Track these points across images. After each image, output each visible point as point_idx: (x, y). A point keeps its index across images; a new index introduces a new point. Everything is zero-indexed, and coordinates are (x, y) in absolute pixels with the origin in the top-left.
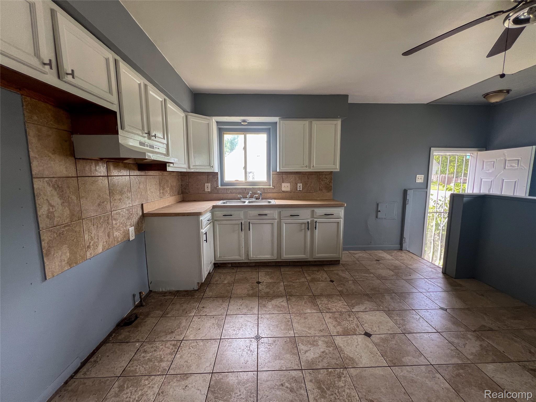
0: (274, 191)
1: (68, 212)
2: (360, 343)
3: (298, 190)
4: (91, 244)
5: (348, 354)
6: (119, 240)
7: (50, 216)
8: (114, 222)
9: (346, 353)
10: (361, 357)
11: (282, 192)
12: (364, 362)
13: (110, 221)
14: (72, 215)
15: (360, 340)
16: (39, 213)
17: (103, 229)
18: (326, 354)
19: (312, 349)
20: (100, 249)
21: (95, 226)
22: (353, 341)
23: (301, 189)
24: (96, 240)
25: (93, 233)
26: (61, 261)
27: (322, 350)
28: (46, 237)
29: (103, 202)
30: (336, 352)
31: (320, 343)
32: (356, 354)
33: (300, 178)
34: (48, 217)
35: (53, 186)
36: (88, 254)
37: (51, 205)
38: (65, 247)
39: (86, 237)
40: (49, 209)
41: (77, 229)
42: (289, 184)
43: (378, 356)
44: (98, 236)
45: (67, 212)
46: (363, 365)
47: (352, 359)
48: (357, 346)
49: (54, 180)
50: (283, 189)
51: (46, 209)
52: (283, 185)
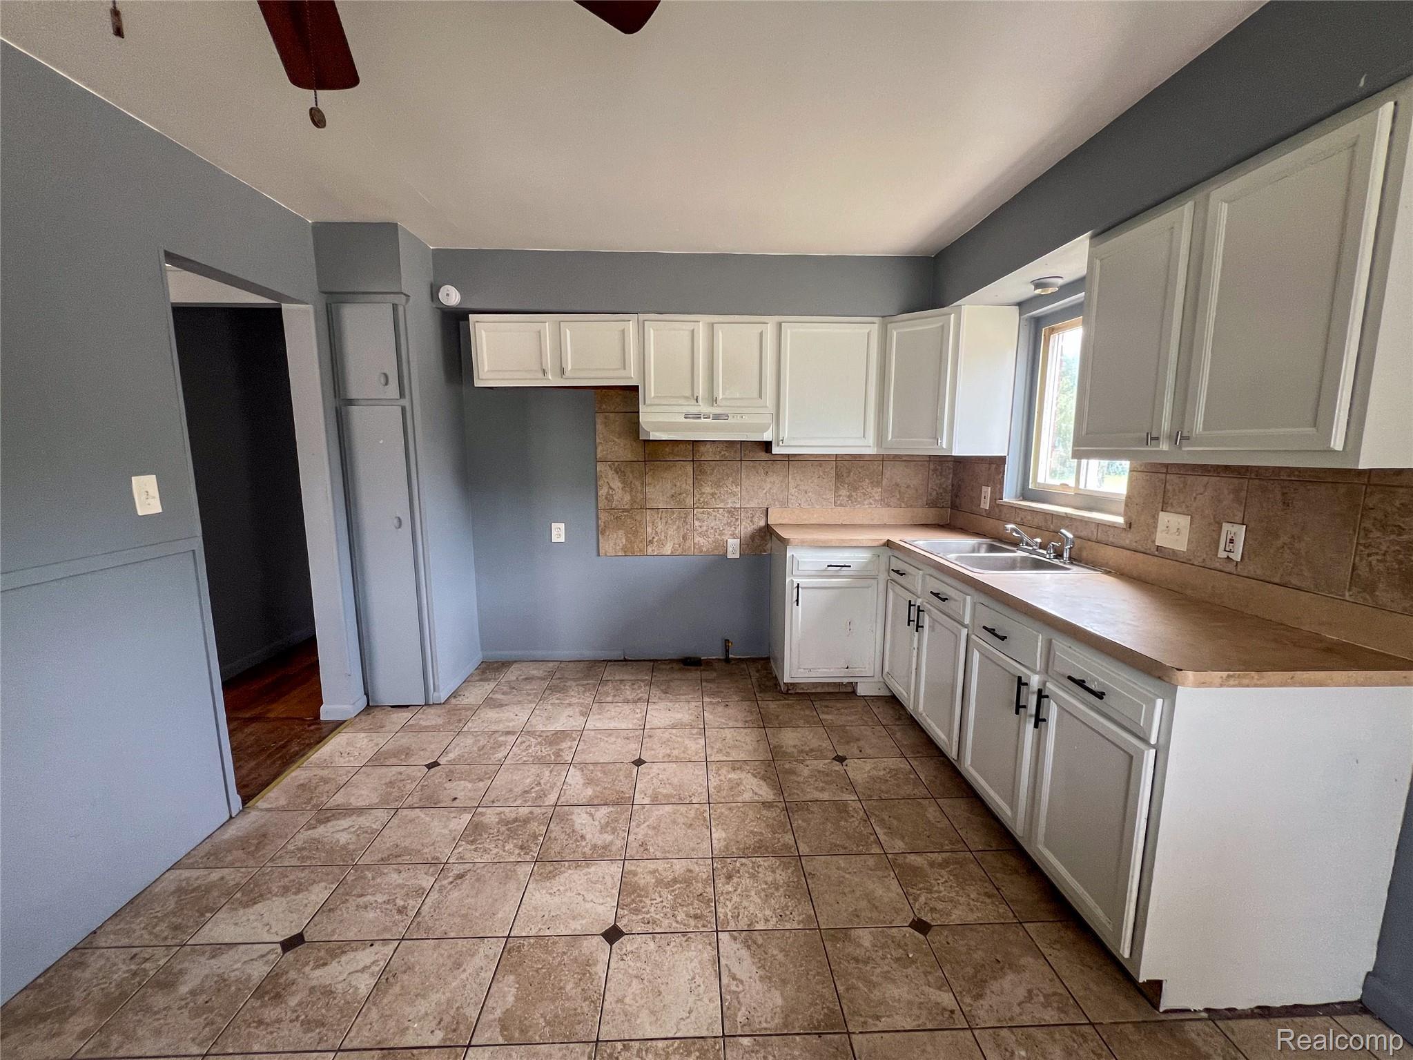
0: (1127, 540)
1: (629, 498)
2: (589, 905)
3: (1222, 554)
4: (655, 540)
5: (566, 875)
6: (704, 549)
7: (609, 498)
8: (697, 523)
9: (570, 871)
10: (551, 894)
11: (1154, 550)
12: (538, 895)
13: (689, 520)
14: (633, 501)
15: (600, 909)
16: (599, 494)
17: (675, 527)
18: (577, 840)
19: (597, 823)
20: (668, 550)
21: (664, 521)
22: (598, 894)
23: (1237, 557)
24: (663, 538)
25: (660, 527)
26: (615, 544)
27: (589, 836)
28: (603, 516)
29: (680, 494)
30: (578, 856)
31: (608, 838)
32: (562, 888)
33: (1243, 494)
34: (606, 498)
35: (616, 470)
36: (650, 549)
37: (610, 488)
38: (621, 532)
39: (649, 529)
40: (608, 492)
41: (638, 518)
42: (1184, 521)
43: (543, 927)
44: (666, 533)
45: (627, 498)
46: (531, 890)
47: (551, 876)
48: (580, 898)
49: (616, 464)
50: (1162, 539)
51: (606, 490)
52: (1164, 518)
